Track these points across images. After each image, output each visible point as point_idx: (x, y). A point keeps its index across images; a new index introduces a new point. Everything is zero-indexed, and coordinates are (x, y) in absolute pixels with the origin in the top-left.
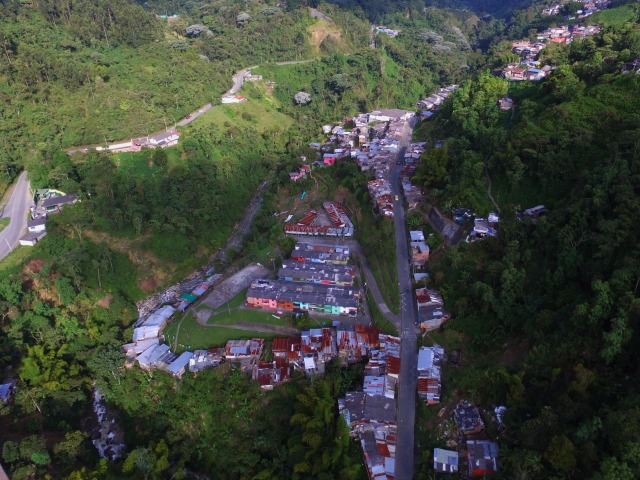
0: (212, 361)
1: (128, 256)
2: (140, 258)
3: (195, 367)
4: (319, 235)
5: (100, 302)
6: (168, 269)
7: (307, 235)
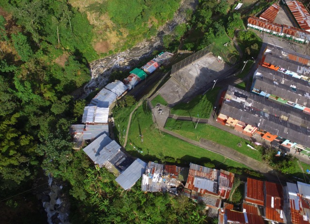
0: (168, 185)
1: (86, 16)
2: (96, 20)
3: (148, 186)
4: (285, 37)
5: (57, 60)
6: (121, 33)
7: (270, 33)
